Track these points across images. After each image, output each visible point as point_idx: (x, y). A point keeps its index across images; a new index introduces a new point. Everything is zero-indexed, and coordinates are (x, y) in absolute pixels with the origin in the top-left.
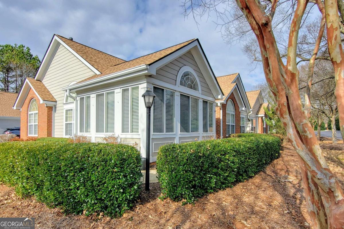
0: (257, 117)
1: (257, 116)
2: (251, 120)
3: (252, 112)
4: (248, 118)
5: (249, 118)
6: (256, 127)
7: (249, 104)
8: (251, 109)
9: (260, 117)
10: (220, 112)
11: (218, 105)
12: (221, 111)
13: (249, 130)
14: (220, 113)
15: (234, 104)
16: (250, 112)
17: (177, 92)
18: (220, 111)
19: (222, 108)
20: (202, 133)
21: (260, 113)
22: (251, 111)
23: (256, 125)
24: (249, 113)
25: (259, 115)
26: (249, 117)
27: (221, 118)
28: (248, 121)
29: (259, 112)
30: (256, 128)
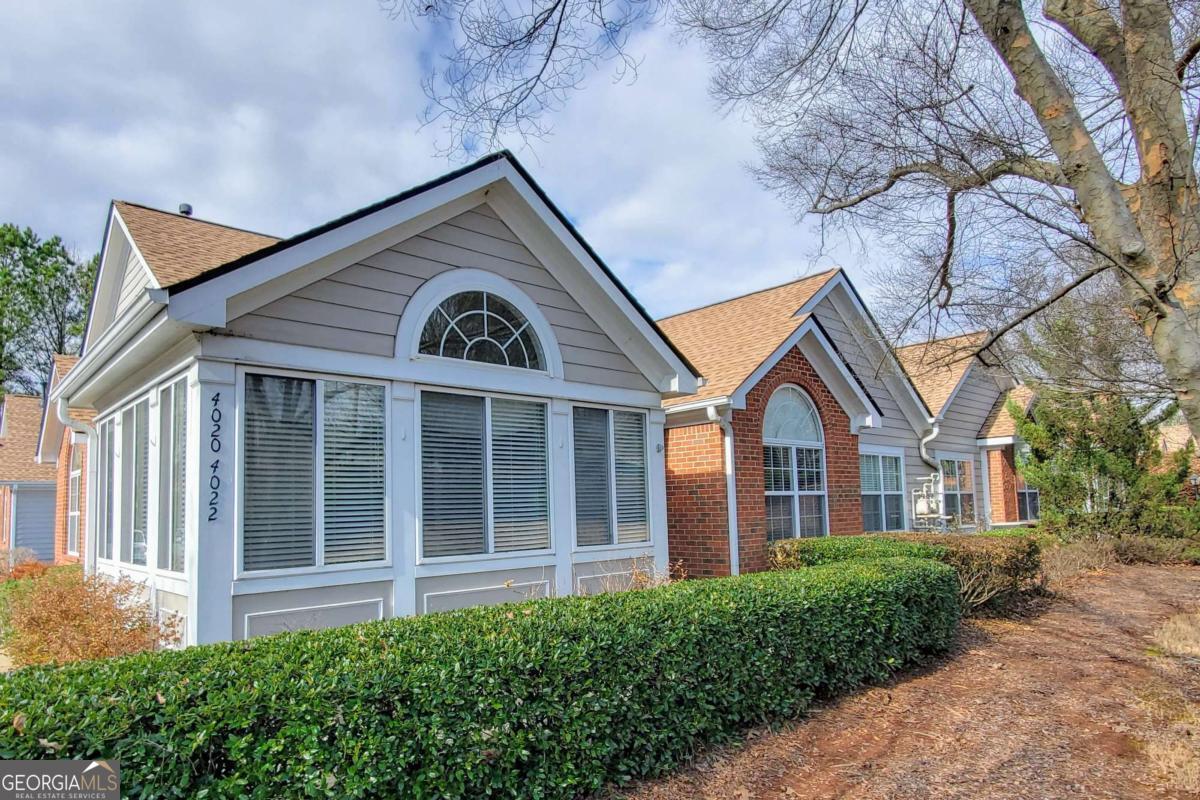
0: (981, 447)
1: (980, 443)
2: (940, 467)
3: (936, 431)
4: (921, 457)
5: (925, 455)
6: (980, 491)
7: (919, 395)
8: (931, 416)
9: (994, 447)
10: (722, 445)
11: (707, 418)
12: (728, 441)
13: (926, 510)
14: (723, 451)
15: (816, 403)
16: (928, 432)
17: (395, 384)
18: (722, 440)
19: (729, 429)
20: (574, 548)
21: (993, 430)
22: (933, 424)
23: (979, 484)
24: (924, 437)
25: (990, 442)
26: (923, 451)
27: (729, 470)
28: (924, 470)
29: (990, 427)
30: (981, 499)
